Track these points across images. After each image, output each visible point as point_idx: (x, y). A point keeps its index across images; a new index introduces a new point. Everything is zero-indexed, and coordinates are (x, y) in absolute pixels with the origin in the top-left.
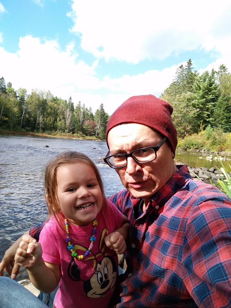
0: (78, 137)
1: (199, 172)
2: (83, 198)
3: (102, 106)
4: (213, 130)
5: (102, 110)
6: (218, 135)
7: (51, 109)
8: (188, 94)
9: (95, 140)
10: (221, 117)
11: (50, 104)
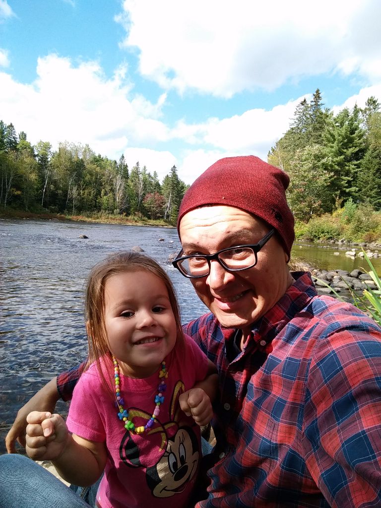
0: (136, 221)
1: (333, 277)
2: (144, 328)
3: (174, 169)
4: (357, 206)
5: (175, 175)
6: (366, 215)
7: (91, 175)
8: (316, 148)
9: (163, 226)
10: (369, 186)
11: (89, 166)
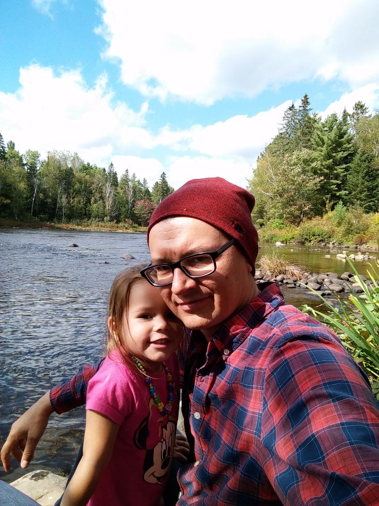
3: (163, 176)
4: (347, 209)
5: (164, 182)
6: (356, 217)
7: (81, 183)
8: (305, 153)
10: (358, 189)
11: (78, 175)
